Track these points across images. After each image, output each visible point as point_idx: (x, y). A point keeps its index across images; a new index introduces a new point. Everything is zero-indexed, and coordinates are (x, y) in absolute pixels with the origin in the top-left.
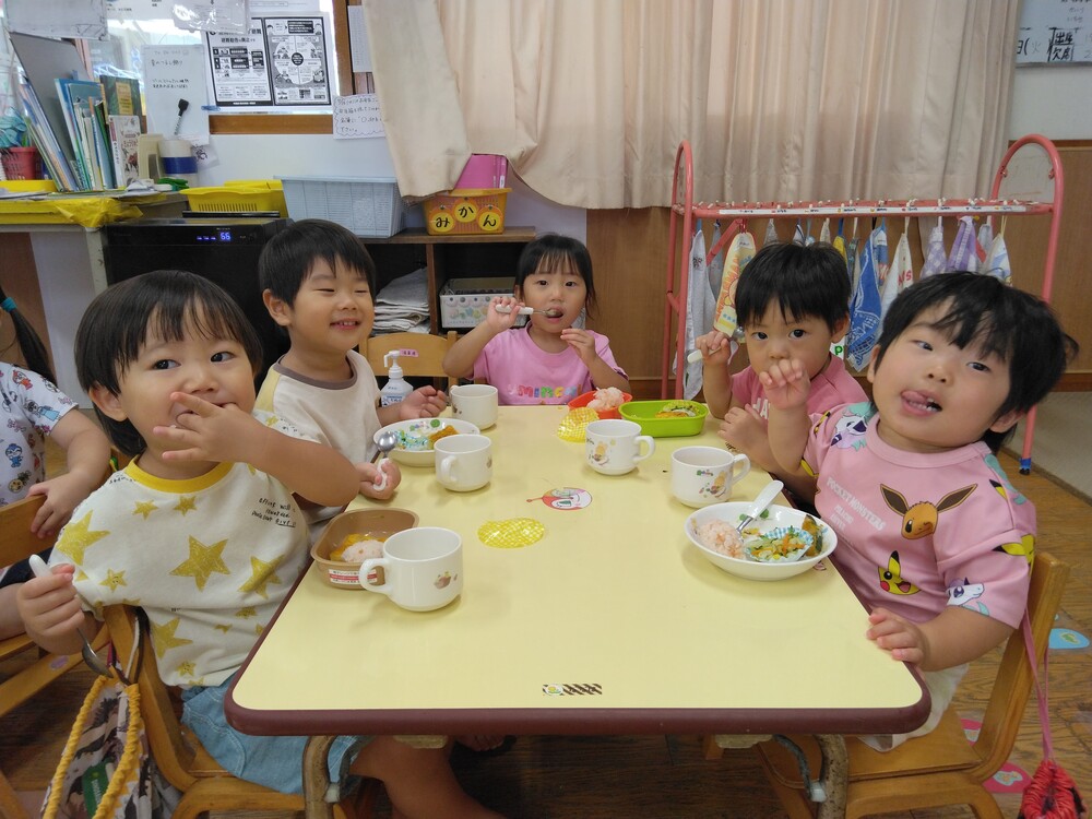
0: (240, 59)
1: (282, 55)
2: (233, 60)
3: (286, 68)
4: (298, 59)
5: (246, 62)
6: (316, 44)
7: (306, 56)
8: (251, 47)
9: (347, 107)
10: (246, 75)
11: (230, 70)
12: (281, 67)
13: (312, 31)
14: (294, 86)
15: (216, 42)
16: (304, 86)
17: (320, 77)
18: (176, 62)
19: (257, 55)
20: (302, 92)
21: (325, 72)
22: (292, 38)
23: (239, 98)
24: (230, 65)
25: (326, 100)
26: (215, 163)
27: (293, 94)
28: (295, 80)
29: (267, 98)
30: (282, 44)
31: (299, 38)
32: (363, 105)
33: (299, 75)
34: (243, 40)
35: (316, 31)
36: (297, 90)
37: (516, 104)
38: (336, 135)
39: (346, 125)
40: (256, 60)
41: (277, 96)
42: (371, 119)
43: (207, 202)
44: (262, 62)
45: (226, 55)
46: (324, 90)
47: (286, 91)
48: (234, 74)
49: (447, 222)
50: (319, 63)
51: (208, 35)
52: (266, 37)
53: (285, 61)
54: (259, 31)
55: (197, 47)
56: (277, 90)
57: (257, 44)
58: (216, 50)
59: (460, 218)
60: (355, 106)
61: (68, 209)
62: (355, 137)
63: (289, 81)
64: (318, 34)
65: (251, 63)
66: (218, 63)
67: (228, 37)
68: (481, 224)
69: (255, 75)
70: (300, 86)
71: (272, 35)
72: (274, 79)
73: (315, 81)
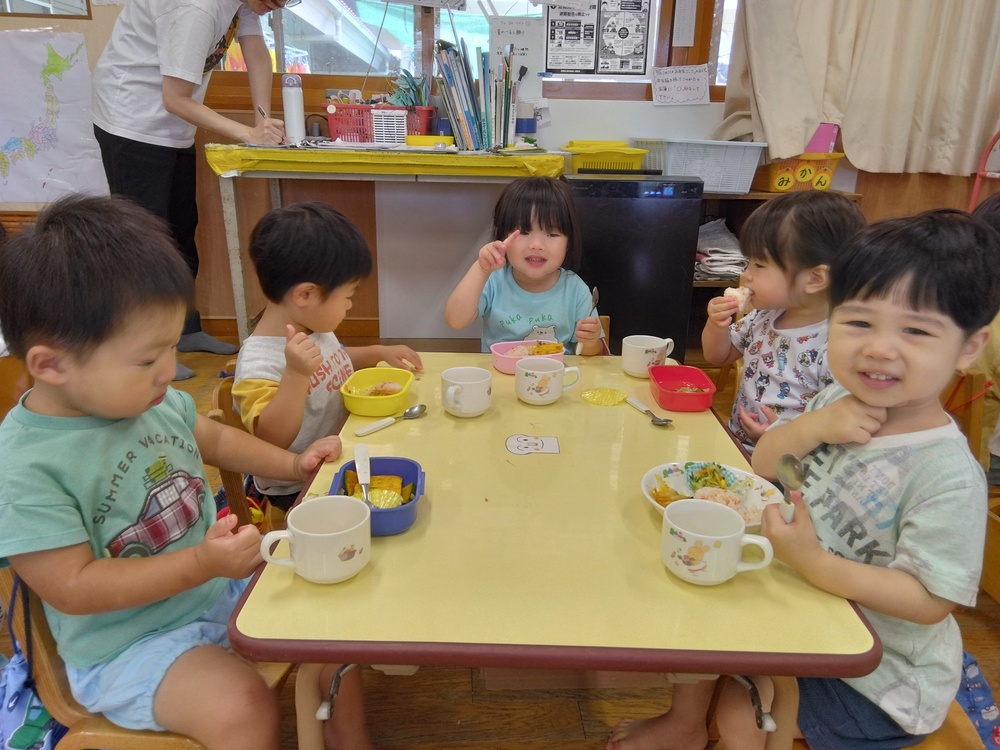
0: (573, 31)
1: (610, 29)
2: (567, 32)
3: (612, 41)
4: (624, 33)
5: (578, 35)
6: (641, 20)
7: (632, 30)
8: (584, 21)
9: (664, 77)
10: (577, 46)
11: (563, 41)
12: (609, 39)
13: (639, 9)
14: (617, 57)
15: (555, 15)
16: (625, 57)
17: (639, 51)
18: (518, 32)
19: (589, 28)
20: (622, 62)
21: (645, 45)
22: (621, 15)
23: (566, 67)
24: (564, 36)
25: (642, 71)
26: (548, 124)
27: (614, 64)
28: (618, 51)
29: (591, 67)
30: (613, 19)
31: (628, 15)
32: (678, 75)
33: (622, 48)
34: (579, 14)
35: (643, 8)
36: (618, 60)
37: (827, 80)
38: (655, 101)
39: (663, 92)
40: (587, 33)
41: (600, 66)
42: (686, 89)
43: (590, 160)
44: (592, 35)
45: (562, 27)
46: (642, 61)
47: (608, 61)
48: (566, 45)
49: (788, 181)
50: (641, 37)
51: (549, 8)
52: (599, 12)
53: (612, 34)
54: (594, 7)
55: (538, 19)
56: (601, 60)
57: (590, 18)
58: (553, 22)
59: (800, 179)
60: (670, 76)
61: (532, 165)
62: (671, 104)
63: (613, 53)
64: (645, 11)
65: (582, 35)
66: (553, 35)
67: (565, 10)
68: (814, 184)
69: (584, 46)
70: (621, 57)
71: (605, 11)
72: (601, 50)
73: (635, 53)
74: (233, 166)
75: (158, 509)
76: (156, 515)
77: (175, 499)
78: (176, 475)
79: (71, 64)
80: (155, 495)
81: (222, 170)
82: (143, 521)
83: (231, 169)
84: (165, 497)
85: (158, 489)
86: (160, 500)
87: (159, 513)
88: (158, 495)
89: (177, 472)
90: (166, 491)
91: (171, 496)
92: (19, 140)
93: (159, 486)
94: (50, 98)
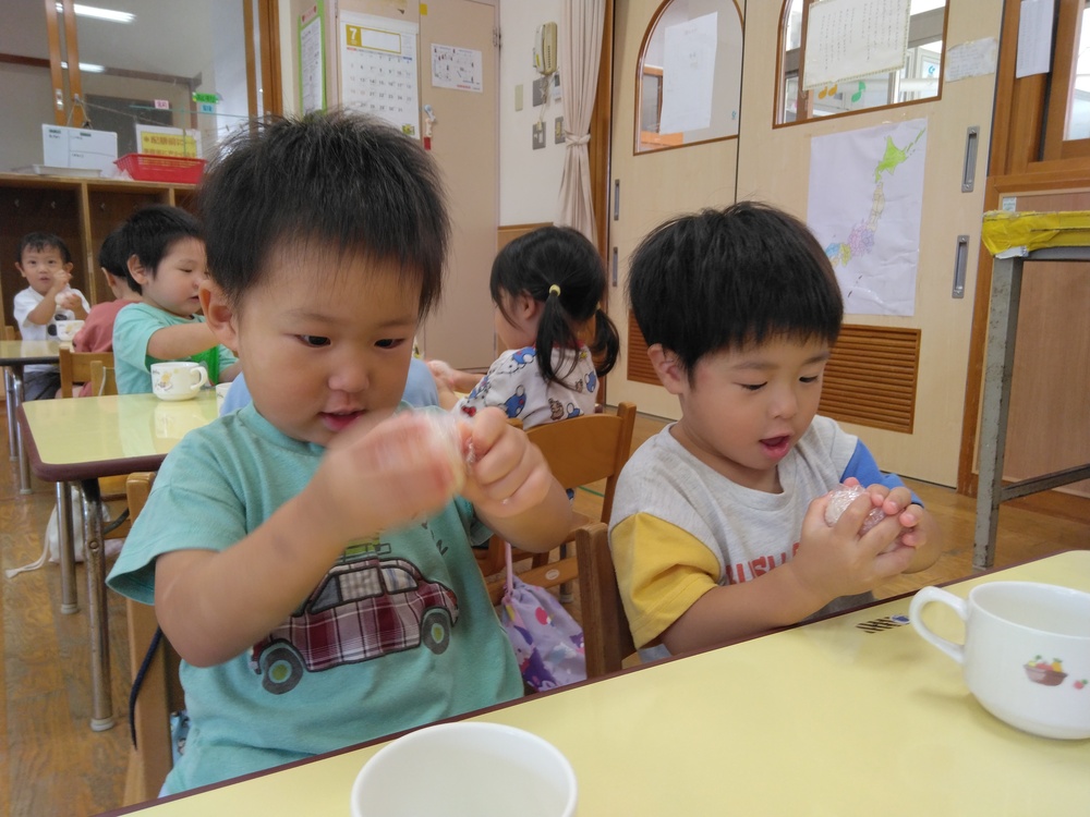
74: (1017, 241)
75: (334, 599)
76: (329, 608)
77: (369, 592)
78: (394, 562)
79: (907, 155)
80: (336, 575)
81: (999, 247)
82: (310, 613)
83: (1012, 246)
84: (352, 583)
85: (346, 567)
86: (344, 585)
87: (334, 606)
88: (343, 577)
89: (397, 559)
90: (358, 574)
91: (364, 586)
92: (838, 246)
93: (349, 563)
94: (877, 197)
